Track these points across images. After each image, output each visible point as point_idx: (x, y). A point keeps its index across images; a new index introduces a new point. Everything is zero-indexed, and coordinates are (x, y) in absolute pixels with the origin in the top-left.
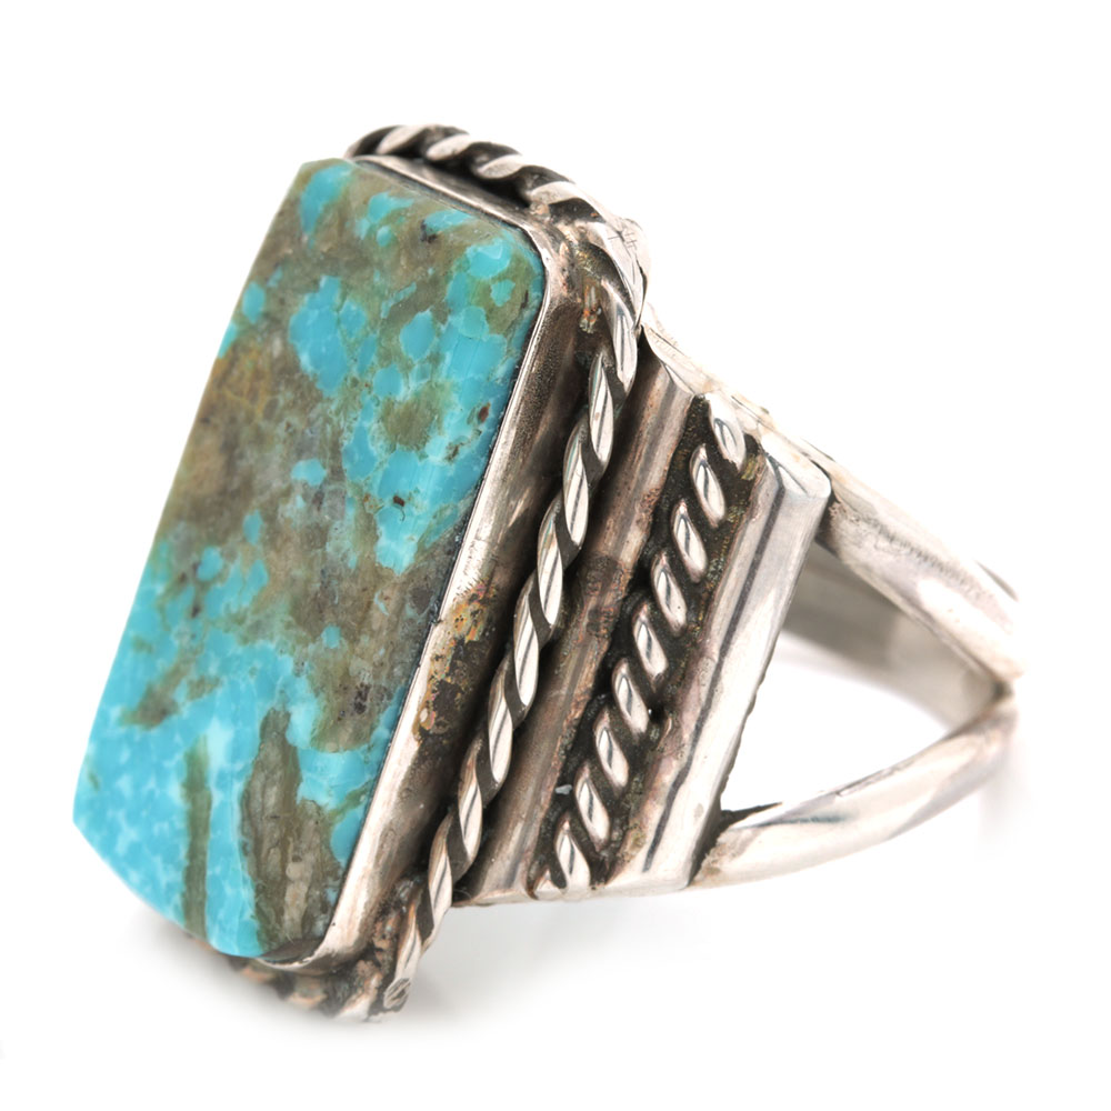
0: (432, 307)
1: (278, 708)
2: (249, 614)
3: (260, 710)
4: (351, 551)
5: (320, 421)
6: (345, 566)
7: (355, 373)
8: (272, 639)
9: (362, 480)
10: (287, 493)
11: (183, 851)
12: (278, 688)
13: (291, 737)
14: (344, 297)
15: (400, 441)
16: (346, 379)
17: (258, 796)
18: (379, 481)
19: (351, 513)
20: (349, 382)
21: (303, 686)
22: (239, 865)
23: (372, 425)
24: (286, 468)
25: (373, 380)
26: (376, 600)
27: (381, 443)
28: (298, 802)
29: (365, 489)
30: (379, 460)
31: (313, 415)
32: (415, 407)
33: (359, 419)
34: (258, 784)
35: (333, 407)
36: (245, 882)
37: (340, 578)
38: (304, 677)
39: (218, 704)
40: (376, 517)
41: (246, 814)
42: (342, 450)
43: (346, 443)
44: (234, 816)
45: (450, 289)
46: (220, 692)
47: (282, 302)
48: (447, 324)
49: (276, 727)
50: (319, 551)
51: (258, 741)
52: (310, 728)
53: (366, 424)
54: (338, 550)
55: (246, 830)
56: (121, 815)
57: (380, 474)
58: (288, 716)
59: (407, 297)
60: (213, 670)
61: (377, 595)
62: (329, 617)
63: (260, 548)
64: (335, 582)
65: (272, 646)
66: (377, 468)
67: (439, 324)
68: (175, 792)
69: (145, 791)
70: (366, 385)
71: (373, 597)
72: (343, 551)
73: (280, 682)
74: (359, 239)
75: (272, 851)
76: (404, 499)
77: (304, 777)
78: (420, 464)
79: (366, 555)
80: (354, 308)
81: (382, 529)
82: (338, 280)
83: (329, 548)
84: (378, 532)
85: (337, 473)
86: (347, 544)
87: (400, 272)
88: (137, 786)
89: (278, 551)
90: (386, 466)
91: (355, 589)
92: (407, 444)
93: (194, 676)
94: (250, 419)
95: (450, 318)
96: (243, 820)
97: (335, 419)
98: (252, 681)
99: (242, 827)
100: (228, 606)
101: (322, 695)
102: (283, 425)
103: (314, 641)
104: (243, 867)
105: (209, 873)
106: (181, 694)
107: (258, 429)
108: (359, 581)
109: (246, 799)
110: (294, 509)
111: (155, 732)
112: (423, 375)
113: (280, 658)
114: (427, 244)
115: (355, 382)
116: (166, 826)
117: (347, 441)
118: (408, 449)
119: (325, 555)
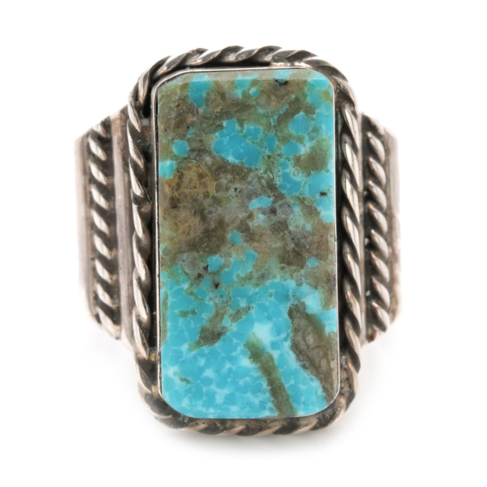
0: (303, 110)
1: (296, 303)
2: (254, 273)
3: (284, 309)
4: (306, 224)
5: (256, 180)
6: (306, 231)
7: (268, 152)
8: (275, 277)
9: (297, 194)
10: (251, 216)
11: (265, 385)
12: (291, 295)
13: (309, 311)
14: (241, 125)
15: (312, 170)
16: (263, 157)
17: (302, 343)
18: (308, 190)
19: (297, 209)
20: (266, 158)
21: (305, 288)
22: (306, 375)
23: (291, 170)
24: (244, 206)
25: (282, 152)
26: (329, 238)
27: (301, 174)
28: (327, 335)
29: (301, 197)
30: (303, 182)
31: (249, 179)
32: (314, 153)
33: (281, 170)
34: (299, 338)
35: (262, 171)
36: (312, 380)
37: (305, 237)
38: (304, 285)
39: (254, 317)
40: (314, 205)
41: (297, 352)
42: (278, 186)
43: (278, 183)
44: (291, 356)
45: (309, 100)
46: (253, 311)
47: (201, 141)
48: (316, 114)
49: (299, 311)
50: (285, 231)
51: (290, 321)
52: (320, 303)
53: (287, 171)
54: (297, 227)
55: (301, 359)
56: (213, 387)
57: (307, 187)
58: (303, 304)
59: (284, 111)
60: (243, 304)
61: (329, 236)
62: (306, 255)
63: (245, 244)
64: (303, 240)
65: (277, 280)
66: (304, 186)
67: (311, 116)
68: (246, 362)
69: (224, 370)
70: (279, 155)
71: (328, 237)
72: (301, 226)
73: (290, 293)
74: (238, 99)
75: (322, 361)
76: (326, 192)
77: (326, 324)
78: (328, 175)
79: (316, 222)
80: (251, 127)
81: (319, 208)
82: (234, 120)
83: (291, 228)
84: (318, 211)
85: (279, 197)
86: (301, 221)
87: (274, 103)
88: (217, 371)
89: (258, 242)
90: (308, 183)
91: (316, 238)
92: (317, 169)
93: (231, 311)
94: (206, 195)
95: (317, 111)
96: (297, 356)
97: (265, 176)
98: (272, 299)
99: (298, 359)
100: (238, 276)
101: (320, 287)
102: (232, 190)
103: (302, 267)
104: (308, 374)
105: (287, 386)
106: (227, 322)
107: (214, 198)
108: (317, 234)
109: (295, 347)
110: (260, 220)
111: (218, 345)
112: (312, 139)
113: (285, 283)
114: (284, 86)
115: (269, 157)
116: (248, 379)
117: (278, 181)
118: (318, 172)
119: (290, 232)
